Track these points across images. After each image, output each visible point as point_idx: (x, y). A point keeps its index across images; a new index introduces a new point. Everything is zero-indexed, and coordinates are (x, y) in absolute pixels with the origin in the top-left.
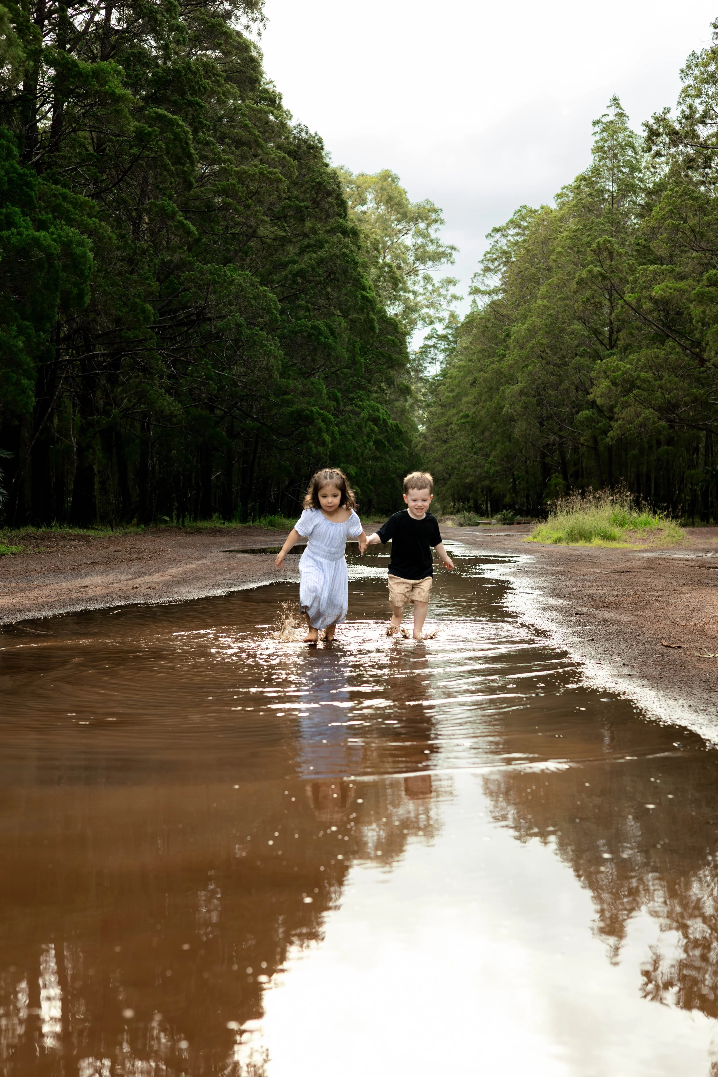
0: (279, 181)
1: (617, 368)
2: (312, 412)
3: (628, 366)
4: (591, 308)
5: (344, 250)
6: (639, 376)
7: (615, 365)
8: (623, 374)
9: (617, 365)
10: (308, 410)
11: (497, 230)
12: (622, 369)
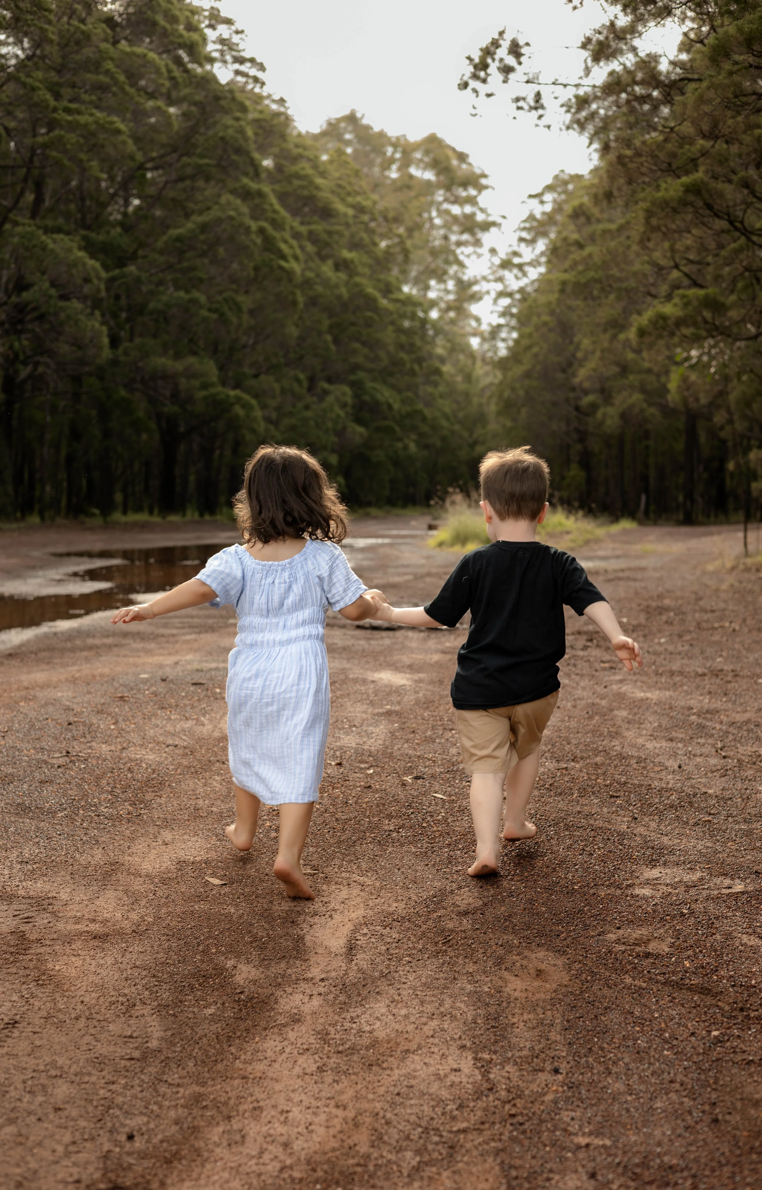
0: (118, 132)
2: (228, 396)
5: (232, 213)
11: (531, 196)
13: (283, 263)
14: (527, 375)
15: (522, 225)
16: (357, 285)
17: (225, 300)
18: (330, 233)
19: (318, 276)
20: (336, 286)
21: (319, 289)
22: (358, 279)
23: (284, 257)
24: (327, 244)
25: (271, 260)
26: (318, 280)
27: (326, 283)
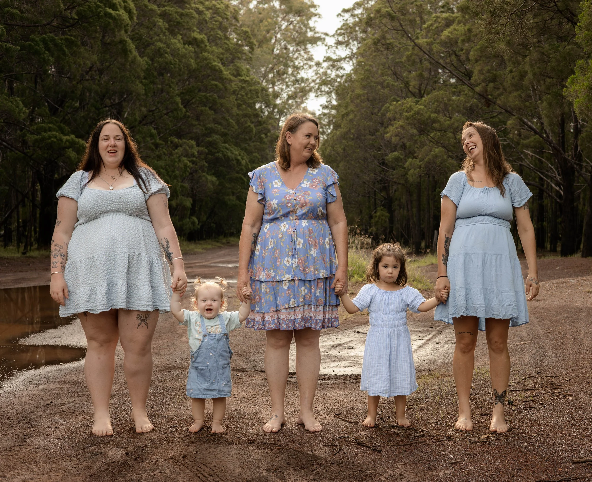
1: (410, 109)
3: (419, 107)
4: (382, 49)
6: (430, 116)
7: (408, 106)
8: (415, 113)
9: (410, 106)
10: (56, 137)
11: (346, 10)
12: (414, 109)
13: (111, 11)
14: (344, 136)
15: (339, 31)
16: (206, 59)
17: (44, 41)
18: (182, 15)
19: (168, 46)
20: (184, 56)
21: (169, 57)
22: (206, 54)
23: (114, 7)
24: (178, 23)
25: (99, 7)
26: (168, 50)
27: (175, 53)
